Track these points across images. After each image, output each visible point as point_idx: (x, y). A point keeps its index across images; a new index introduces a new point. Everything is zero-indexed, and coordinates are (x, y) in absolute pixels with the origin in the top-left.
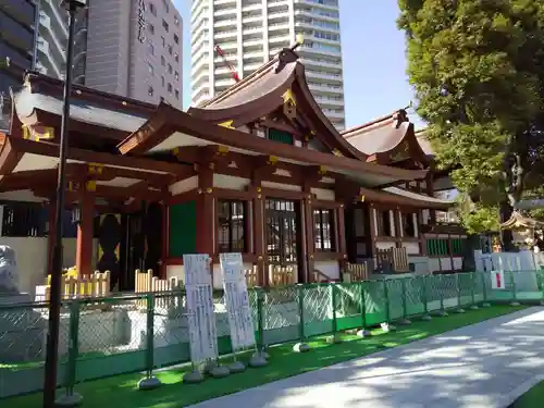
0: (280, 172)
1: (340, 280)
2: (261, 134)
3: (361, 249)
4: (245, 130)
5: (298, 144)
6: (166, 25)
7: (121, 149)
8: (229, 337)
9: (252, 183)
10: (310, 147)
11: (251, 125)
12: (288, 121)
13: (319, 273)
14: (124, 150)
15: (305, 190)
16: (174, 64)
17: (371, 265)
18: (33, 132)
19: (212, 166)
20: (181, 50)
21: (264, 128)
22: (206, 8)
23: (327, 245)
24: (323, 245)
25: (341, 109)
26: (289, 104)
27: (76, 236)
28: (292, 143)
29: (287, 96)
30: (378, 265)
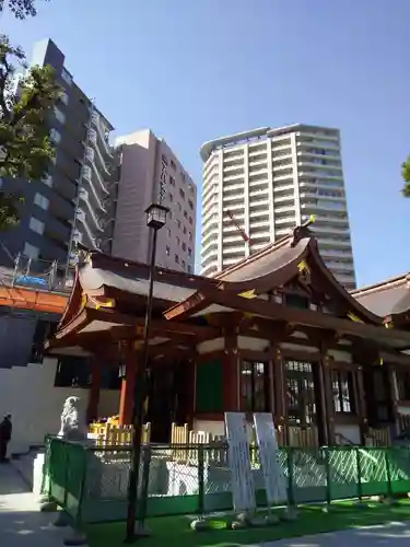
0: (297, 334)
1: (363, 445)
2: (279, 300)
3: (382, 413)
4: (265, 297)
5: (313, 307)
6: (182, 193)
7: (166, 316)
8: (264, 491)
9: (272, 344)
10: (325, 310)
11: (270, 293)
12: (303, 288)
13: (341, 436)
14: (169, 316)
15: (322, 352)
16: (188, 225)
17: (393, 431)
18: (94, 300)
19: (238, 329)
20: (195, 214)
21: (281, 294)
22: (216, 185)
23: (347, 408)
24: (342, 408)
25: (351, 274)
26: (304, 272)
27: (120, 388)
28: (307, 306)
29: (302, 266)
30: (402, 431)
